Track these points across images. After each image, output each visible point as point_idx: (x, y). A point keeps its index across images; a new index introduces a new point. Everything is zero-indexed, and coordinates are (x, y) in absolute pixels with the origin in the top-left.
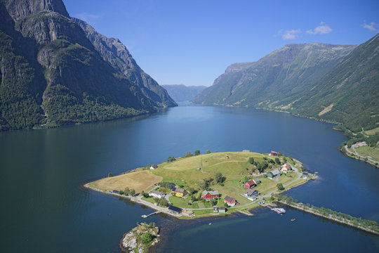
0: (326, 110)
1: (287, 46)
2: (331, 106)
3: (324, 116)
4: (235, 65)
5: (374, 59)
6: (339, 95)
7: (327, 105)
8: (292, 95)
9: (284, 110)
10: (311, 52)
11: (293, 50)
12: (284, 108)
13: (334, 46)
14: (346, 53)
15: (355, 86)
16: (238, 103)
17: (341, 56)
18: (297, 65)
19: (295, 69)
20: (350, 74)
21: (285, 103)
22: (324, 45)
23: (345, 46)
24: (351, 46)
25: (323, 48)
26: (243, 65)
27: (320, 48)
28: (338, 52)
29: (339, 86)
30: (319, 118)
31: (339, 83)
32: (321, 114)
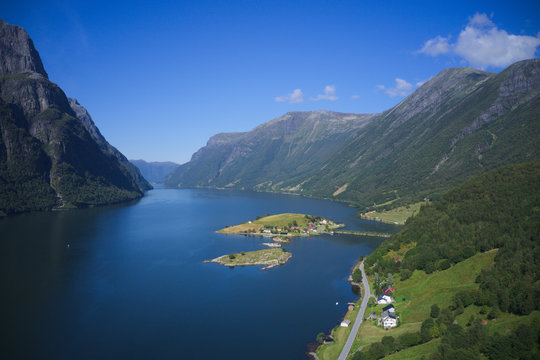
0: (340, 190)
1: (288, 114)
2: (346, 186)
3: (339, 196)
4: (220, 136)
5: (389, 135)
6: (352, 175)
7: (341, 185)
8: (300, 174)
9: (292, 192)
10: (318, 122)
11: (296, 119)
12: (293, 189)
13: (345, 115)
14: (360, 124)
15: (369, 165)
16: (231, 185)
17: (354, 128)
18: (301, 138)
19: (298, 143)
20: (364, 152)
21: (293, 184)
22: (334, 113)
23: (359, 116)
24: (367, 115)
25: (333, 118)
26: (232, 136)
27: (330, 118)
28: (351, 122)
29: (353, 165)
30: (334, 198)
31: (353, 161)
32: (336, 194)
